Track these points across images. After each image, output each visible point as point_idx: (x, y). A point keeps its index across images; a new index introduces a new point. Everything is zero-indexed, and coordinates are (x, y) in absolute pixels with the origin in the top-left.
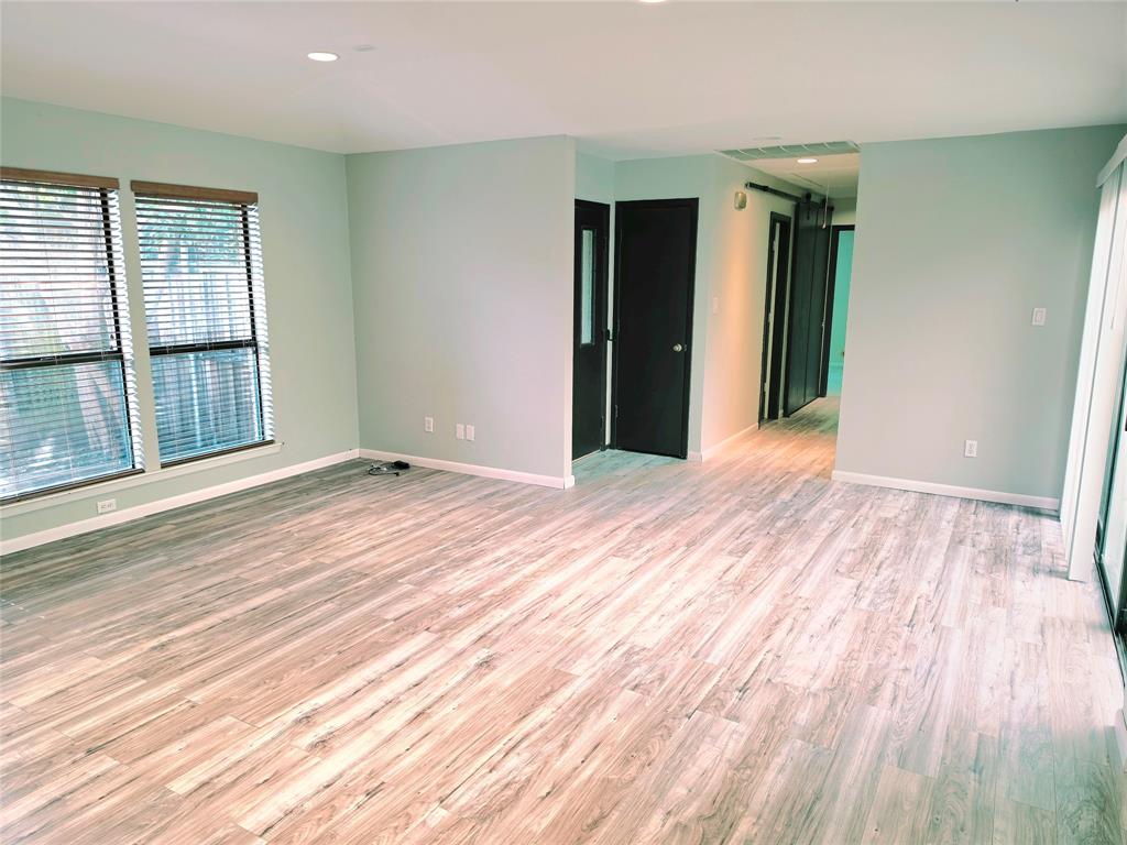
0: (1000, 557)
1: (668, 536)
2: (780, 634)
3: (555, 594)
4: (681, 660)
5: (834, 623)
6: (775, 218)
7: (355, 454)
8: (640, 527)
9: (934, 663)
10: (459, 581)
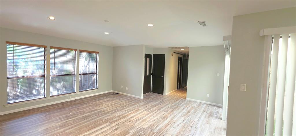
0: (211, 115)
1: (156, 108)
2: (168, 127)
3: (133, 117)
4: (150, 131)
5: (178, 125)
6: (179, 58)
7: (111, 91)
8: (151, 106)
9: (193, 134)
10: (118, 114)
